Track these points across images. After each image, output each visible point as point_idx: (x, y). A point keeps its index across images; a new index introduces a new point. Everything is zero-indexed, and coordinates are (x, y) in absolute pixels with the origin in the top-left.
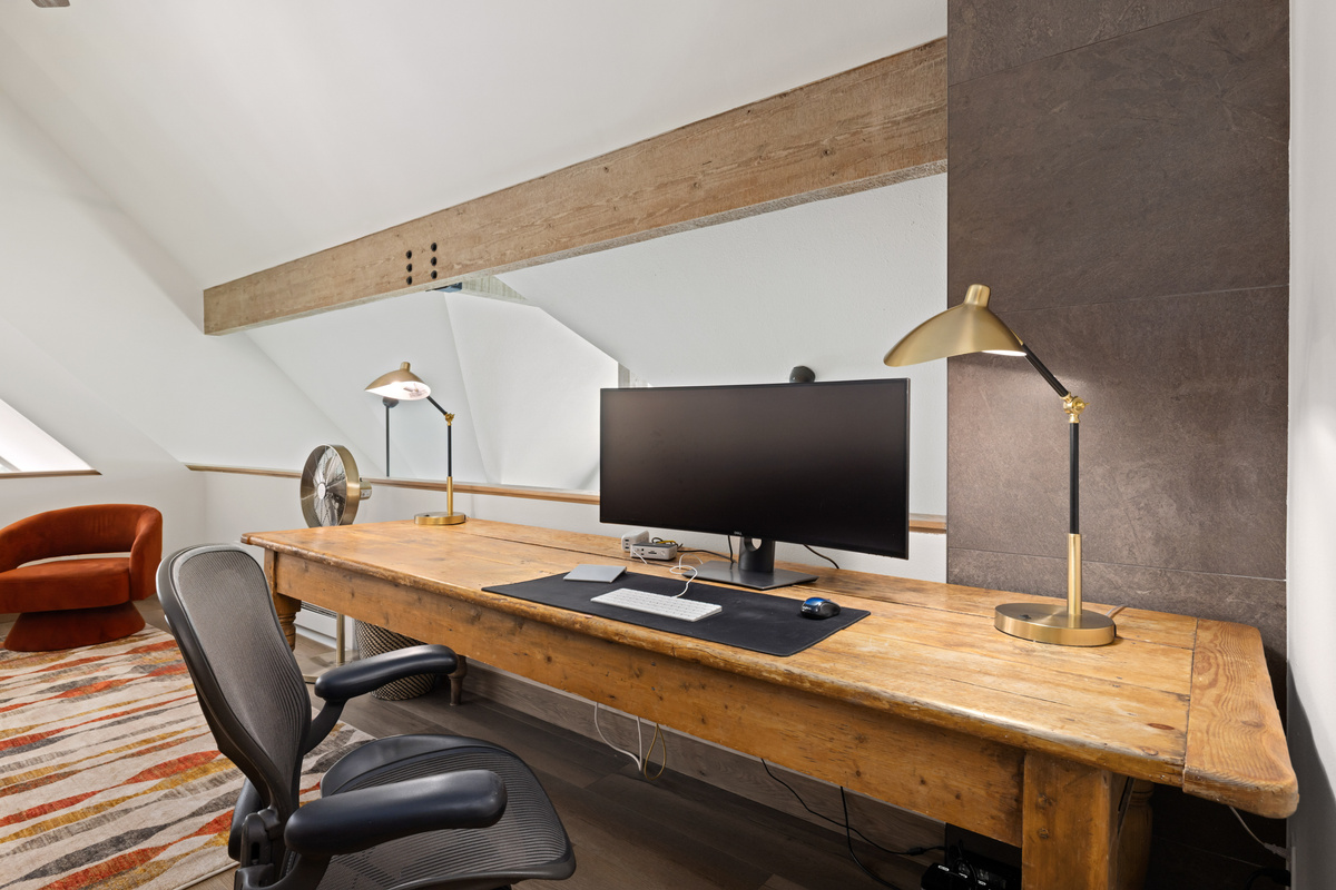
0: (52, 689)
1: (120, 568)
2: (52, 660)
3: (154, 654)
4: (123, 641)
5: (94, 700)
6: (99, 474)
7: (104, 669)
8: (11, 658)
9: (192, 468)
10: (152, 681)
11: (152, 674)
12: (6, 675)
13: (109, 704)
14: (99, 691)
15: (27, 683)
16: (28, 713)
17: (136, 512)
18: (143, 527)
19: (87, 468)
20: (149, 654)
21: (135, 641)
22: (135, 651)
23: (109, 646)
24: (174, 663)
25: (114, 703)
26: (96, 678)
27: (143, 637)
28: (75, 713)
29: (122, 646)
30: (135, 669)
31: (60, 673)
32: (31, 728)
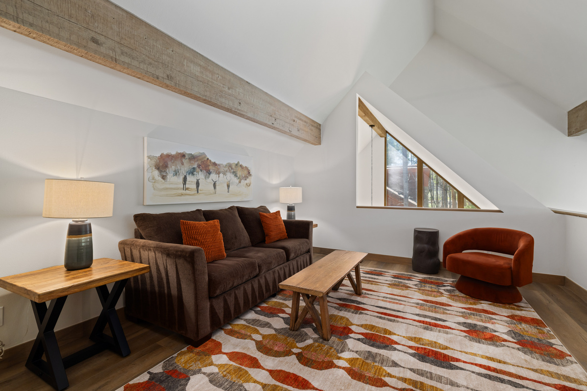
0: (464, 324)
1: (506, 266)
2: (471, 304)
3: (524, 325)
4: (508, 306)
5: (481, 345)
6: (502, 212)
7: (492, 323)
8: (455, 294)
9: (556, 212)
10: (518, 349)
11: (519, 343)
12: (450, 304)
13: (488, 355)
14: (486, 339)
15: (456, 313)
16: (449, 336)
17: (520, 235)
18: (521, 244)
19: (496, 209)
20: (520, 323)
21: (514, 309)
22: (512, 317)
23: (500, 307)
24: (536, 341)
25: (491, 356)
26: (486, 328)
27: (519, 308)
28: (469, 350)
29: (506, 310)
30: (509, 333)
31: (471, 314)
32: (446, 348)
